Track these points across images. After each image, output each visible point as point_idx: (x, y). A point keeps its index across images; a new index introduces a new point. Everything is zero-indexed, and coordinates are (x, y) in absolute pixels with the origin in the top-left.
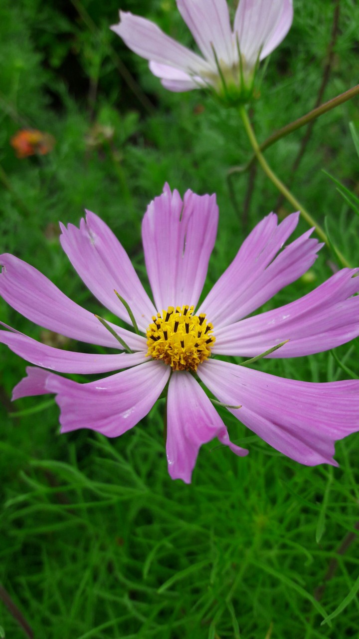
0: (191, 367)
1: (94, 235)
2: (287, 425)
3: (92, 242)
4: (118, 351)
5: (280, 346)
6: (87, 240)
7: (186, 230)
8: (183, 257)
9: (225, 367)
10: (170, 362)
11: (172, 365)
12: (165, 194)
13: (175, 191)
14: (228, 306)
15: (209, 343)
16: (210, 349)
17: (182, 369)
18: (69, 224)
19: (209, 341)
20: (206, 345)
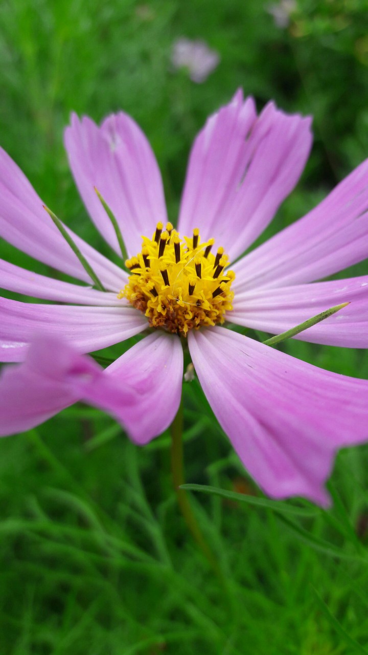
0: (180, 327)
1: (119, 140)
2: (275, 423)
3: (113, 148)
4: (81, 283)
5: (331, 314)
6: (107, 146)
7: (253, 154)
8: (238, 189)
9: (237, 340)
10: (144, 309)
11: (147, 314)
13: (250, 102)
15: (218, 296)
16: (221, 310)
17: (161, 324)
18: (86, 119)
19: (218, 292)
20: (211, 296)
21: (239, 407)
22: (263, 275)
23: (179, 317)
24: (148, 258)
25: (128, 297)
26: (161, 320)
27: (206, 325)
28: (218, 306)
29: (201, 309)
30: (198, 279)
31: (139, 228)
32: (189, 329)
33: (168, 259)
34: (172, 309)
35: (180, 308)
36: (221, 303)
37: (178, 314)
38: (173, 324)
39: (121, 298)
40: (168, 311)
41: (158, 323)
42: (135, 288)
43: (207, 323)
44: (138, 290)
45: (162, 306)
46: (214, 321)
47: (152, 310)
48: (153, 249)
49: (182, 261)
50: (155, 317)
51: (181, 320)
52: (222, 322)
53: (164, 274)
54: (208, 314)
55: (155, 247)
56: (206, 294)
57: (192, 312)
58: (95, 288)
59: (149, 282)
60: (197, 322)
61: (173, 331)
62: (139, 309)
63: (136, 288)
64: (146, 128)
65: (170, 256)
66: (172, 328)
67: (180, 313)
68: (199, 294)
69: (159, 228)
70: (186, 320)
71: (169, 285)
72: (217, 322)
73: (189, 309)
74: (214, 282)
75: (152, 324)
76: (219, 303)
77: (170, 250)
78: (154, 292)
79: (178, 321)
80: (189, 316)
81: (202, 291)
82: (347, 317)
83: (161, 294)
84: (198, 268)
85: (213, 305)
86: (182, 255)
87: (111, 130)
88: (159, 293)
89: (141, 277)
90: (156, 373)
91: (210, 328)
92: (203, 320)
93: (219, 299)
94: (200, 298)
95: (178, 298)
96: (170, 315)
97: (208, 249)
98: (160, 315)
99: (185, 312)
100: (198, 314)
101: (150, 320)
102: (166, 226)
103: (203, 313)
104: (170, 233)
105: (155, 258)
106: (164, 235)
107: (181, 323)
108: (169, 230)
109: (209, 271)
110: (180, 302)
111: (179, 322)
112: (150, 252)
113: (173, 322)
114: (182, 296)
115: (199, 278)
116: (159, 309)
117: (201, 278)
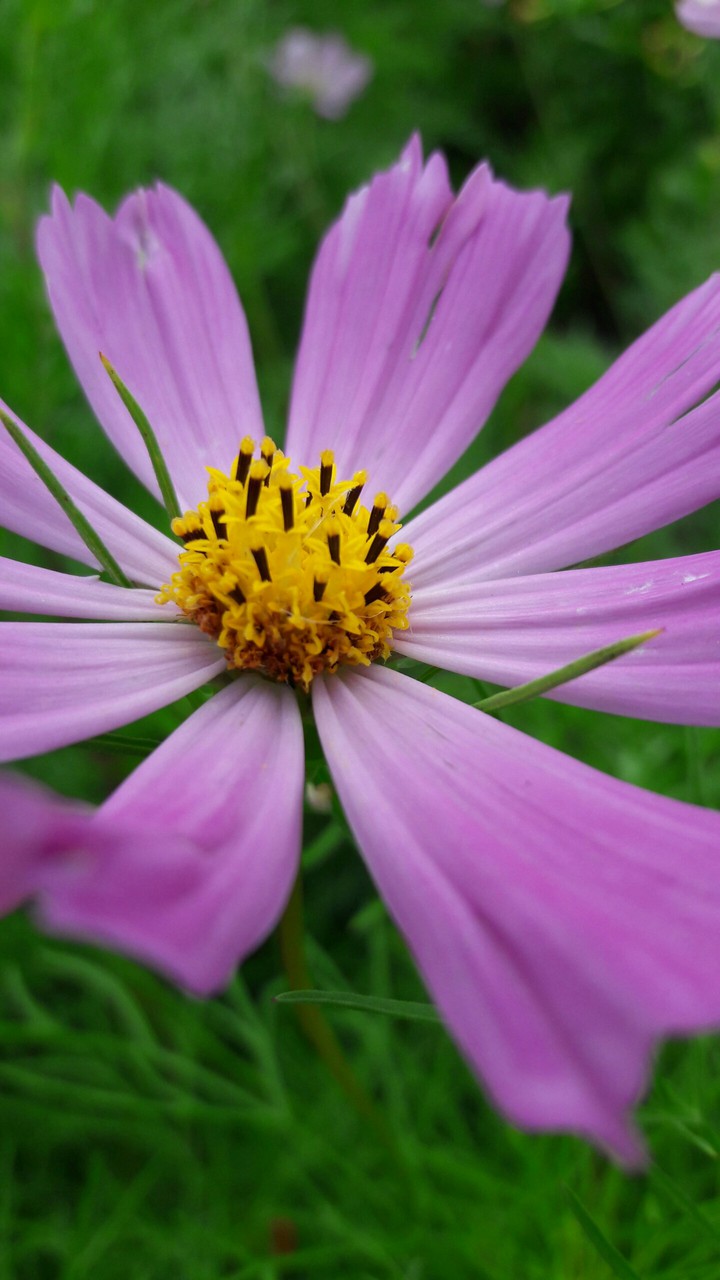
0: (295, 671)
1: (155, 244)
3: (142, 262)
5: (622, 651)
6: (128, 256)
7: (446, 278)
8: (414, 355)
9: (419, 699)
11: (223, 641)
12: (405, 164)
13: (437, 161)
14: (512, 523)
15: (378, 601)
16: (383, 630)
17: (253, 665)
18: (82, 197)
19: (377, 593)
20: (361, 601)
21: (428, 868)
22: (470, 547)
23: (292, 648)
24: (222, 520)
25: (180, 602)
26: (252, 656)
27: (351, 663)
28: (377, 621)
29: (340, 631)
30: (334, 567)
31: (202, 440)
32: (314, 674)
33: (268, 522)
34: (276, 634)
35: (295, 630)
36: (384, 615)
37: (290, 642)
38: (280, 664)
39: (164, 603)
40: (268, 638)
41: (247, 662)
42: (194, 583)
43: (353, 659)
44: (201, 588)
45: (255, 625)
46: (368, 655)
47: (233, 634)
48: (233, 498)
49: (299, 528)
50: (239, 648)
51: (298, 655)
52: (386, 655)
53: (260, 556)
54: (355, 641)
55: (237, 493)
56: (350, 598)
57: (320, 637)
58: (105, 578)
59: (226, 574)
60: (333, 658)
61: (279, 678)
62: (205, 630)
63: (196, 584)
64: (213, 216)
65: (272, 514)
66: (278, 672)
67: (295, 639)
68: (336, 599)
69: (245, 452)
70: (307, 655)
71: (269, 579)
72: (375, 655)
73: (314, 631)
74: (369, 571)
75: (233, 663)
76: (380, 616)
77: (270, 502)
78: (238, 596)
79: (291, 656)
80: (316, 648)
81: (343, 593)
82: (655, 653)
83: (253, 600)
84: (333, 543)
85: (366, 621)
86: (299, 512)
87: (137, 223)
88: (248, 597)
89: (209, 561)
90: (244, 787)
91: (361, 671)
92: (346, 654)
93: (380, 607)
94: (338, 609)
95: (289, 609)
96: (273, 645)
97: (354, 495)
98: (251, 645)
99: (306, 637)
100: (334, 642)
101: (229, 654)
102: (259, 443)
103: (346, 640)
104: (269, 460)
105: (238, 520)
106: (257, 468)
107: (297, 660)
108: (267, 454)
109: (357, 549)
110: (296, 620)
111: (292, 660)
112: (227, 507)
113: (280, 658)
114: (300, 604)
115: (335, 564)
116: (248, 633)
117: (338, 562)
